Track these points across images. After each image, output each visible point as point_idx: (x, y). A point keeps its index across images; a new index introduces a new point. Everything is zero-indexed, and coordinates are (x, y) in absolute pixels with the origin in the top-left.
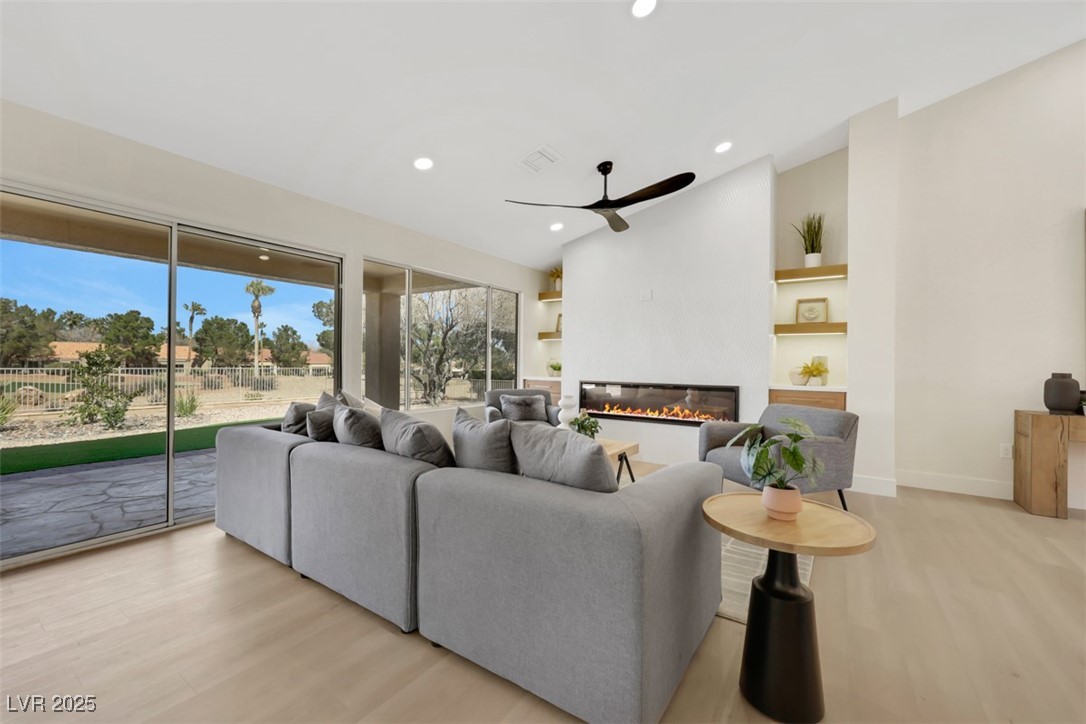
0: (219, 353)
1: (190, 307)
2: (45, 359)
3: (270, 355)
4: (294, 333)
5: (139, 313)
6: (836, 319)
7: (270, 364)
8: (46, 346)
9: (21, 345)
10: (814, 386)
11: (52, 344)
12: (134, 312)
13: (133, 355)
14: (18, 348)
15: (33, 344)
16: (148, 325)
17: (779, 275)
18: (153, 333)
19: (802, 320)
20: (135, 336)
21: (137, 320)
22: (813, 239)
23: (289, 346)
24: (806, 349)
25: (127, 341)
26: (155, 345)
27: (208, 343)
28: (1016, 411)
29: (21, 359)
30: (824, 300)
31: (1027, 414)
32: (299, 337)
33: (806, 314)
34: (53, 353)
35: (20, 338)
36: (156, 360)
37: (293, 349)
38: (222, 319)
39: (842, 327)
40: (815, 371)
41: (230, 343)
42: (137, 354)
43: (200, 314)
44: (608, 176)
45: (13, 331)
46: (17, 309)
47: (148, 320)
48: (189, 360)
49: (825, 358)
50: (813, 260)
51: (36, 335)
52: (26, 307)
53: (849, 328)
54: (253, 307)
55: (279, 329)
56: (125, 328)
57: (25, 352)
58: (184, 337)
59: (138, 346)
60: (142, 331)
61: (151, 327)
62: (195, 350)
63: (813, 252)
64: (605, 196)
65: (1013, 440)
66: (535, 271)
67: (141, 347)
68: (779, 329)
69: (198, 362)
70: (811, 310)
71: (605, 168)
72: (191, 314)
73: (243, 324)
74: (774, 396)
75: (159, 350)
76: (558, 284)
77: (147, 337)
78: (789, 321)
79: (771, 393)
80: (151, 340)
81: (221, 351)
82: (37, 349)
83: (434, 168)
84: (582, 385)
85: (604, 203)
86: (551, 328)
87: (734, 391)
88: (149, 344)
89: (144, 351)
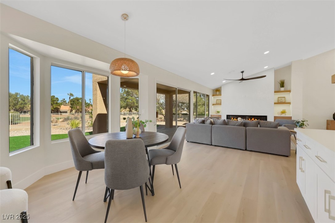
0: (78, 108)
1: (69, 94)
2: (28, 110)
5: (54, 96)
6: (287, 101)
9: (22, 106)
10: (283, 115)
13: (53, 109)
14: (21, 107)
15: (25, 106)
16: (57, 100)
17: (275, 92)
18: (58, 102)
19: (279, 102)
20: (54, 103)
21: (54, 98)
22: (282, 84)
24: (281, 108)
26: (59, 106)
27: (74, 105)
28: (327, 120)
29: (22, 110)
30: (284, 97)
31: (329, 120)
33: (280, 100)
35: (22, 104)
36: (60, 110)
38: (78, 98)
39: (289, 103)
40: (283, 112)
42: (54, 108)
43: (72, 96)
44: (243, 73)
45: (19, 102)
46: (20, 96)
47: (57, 98)
48: (69, 110)
49: (285, 110)
50: (282, 89)
51: (25, 103)
52: (22, 95)
53: (291, 103)
57: (23, 108)
58: (66, 103)
60: (55, 102)
61: (58, 101)
62: (71, 107)
63: (283, 87)
64: (242, 78)
65: (326, 125)
66: (212, 89)
67: (55, 106)
68: (275, 103)
69: (71, 111)
70: (281, 99)
71: (242, 72)
72: (69, 96)
74: (275, 118)
75: (60, 107)
76: (218, 93)
77: (57, 103)
78: (276, 102)
79: (274, 117)
80: (58, 104)
81: (78, 107)
82: (26, 107)
83: (214, 74)
84: (227, 116)
85: (243, 79)
86: (215, 103)
87: (266, 117)
88: (58, 105)
89: (56, 108)
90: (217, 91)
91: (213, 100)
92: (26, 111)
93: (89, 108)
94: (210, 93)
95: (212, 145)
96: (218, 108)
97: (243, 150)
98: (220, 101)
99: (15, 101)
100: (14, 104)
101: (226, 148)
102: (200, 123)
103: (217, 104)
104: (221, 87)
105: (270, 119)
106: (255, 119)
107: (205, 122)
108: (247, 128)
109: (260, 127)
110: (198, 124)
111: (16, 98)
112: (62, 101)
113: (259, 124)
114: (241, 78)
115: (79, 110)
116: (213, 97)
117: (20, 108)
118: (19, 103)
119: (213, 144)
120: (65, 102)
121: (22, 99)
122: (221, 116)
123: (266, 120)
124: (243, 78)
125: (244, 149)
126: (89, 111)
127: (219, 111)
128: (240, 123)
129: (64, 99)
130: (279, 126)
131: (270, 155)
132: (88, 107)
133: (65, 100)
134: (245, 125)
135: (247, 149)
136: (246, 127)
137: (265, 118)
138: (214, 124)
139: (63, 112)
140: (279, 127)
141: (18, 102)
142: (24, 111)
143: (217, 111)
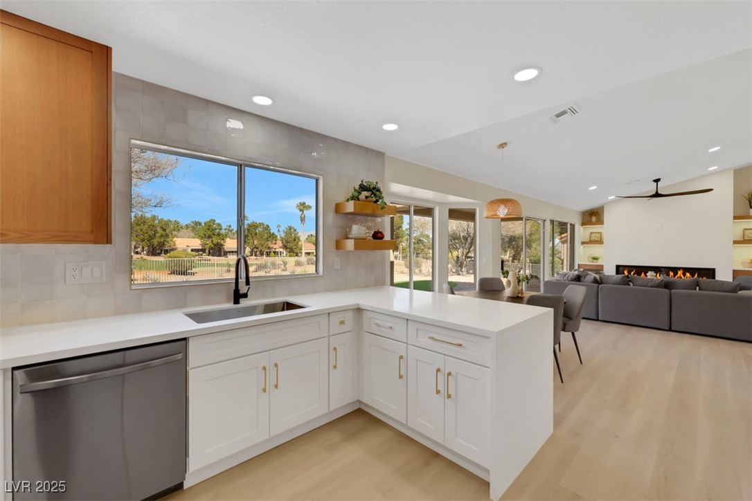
2: (171, 248)
3: (281, 245)
4: (295, 230)
5: (214, 221)
7: (281, 250)
8: (172, 241)
11: (175, 239)
12: (211, 220)
13: (213, 246)
14: (161, 242)
15: (167, 239)
16: (219, 227)
17: (735, 218)
18: (221, 232)
19: (746, 238)
20: (214, 234)
21: (214, 225)
23: (292, 239)
25: (209, 237)
26: (223, 239)
27: (249, 238)
32: (298, 233)
33: (750, 235)
34: (174, 245)
35: (162, 236)
36: (223, 249)
37: (295, 240)
41: (261, 237)
42: (215, 245)
44: (659, 183)
46: (159, 221)
47: (219, 225)
51: (168, 234)
52: (163, 219)
54: (301, 217)
55: (286, 228)
56: (208, 229)
57: (163, 244)
58: (233, 234)
59: (215, 240)
60: (217, 231)
61: (221, 229)
64: (657, 192)
66: (580, 212)
68: (735, 242)
71: (657, 181)
73: (268, 226)
74: (736, 273)
75: (225, 242)
76: (594, 219)
77: (219, 235)
78: (739, 238)
79: (734, 271)
80: (221, 236)
81: (256, 242)
82: (168, 242)
83: (596, 189)
84: (618, 267)
85: (657, 195)
86: (587, 240)
87: (713, 270)
88: (220, 239)
89: (218, 243)
90: (593, 216)
91: (582, 233)
92: (167, 250)
93: (276, 243)
94: (576, 221)
95: (598, 320)
96: (595, 250)
97: (664, 330)
98: (599, 235)
99: (151, 230)
100: (150, 236)
101: (629, 327)
102: (571, 281)
103: (591, 242)
104: (602, 208)
105: (724, 275)
106: (684, 275)
107: (582, 279)
108: (673, 291)
109: (700, 289)
110: (567, 282)
111: (153, 226)
112: (226, 229)
113: (698, 285)
114: (654, 193)
115: (257, 248)
116: (582, 228)
117: (159, 243)
118: (158, 235)
119: (600, 319)
120: (231, 231)
121: (162, 228)
122: (602, 266)
123: (714, 277)
124: (659, 192)
125: (666, 329)
126: (277, 250)
127: (596, 256)
128: (657, 282)
129: (230, 226)
130: (740, 290)
131: (720, 340)
132: (274, 242)
133: (232, 227)
134: (667, 285)
135: (673, 329)
136: (670, 290)
137: (710, 273)
138: (602, 283)
139: (230, 252)
140: (740, 292)
141: (156, 232)
142: (165, 250)
143: (593, 256)
